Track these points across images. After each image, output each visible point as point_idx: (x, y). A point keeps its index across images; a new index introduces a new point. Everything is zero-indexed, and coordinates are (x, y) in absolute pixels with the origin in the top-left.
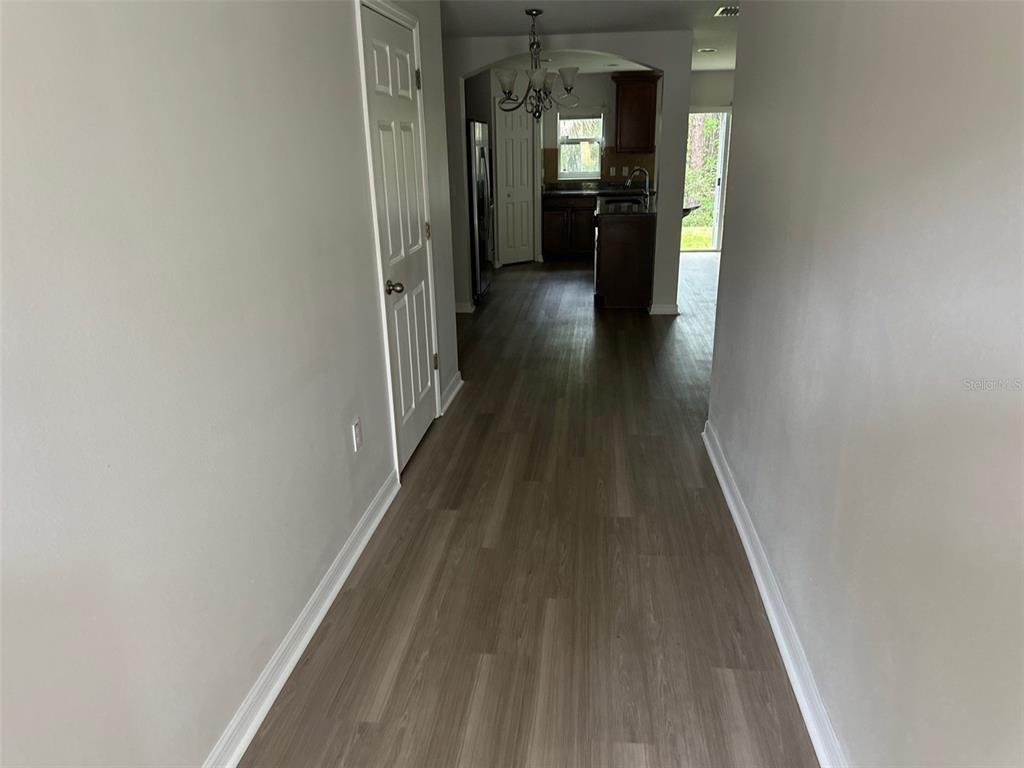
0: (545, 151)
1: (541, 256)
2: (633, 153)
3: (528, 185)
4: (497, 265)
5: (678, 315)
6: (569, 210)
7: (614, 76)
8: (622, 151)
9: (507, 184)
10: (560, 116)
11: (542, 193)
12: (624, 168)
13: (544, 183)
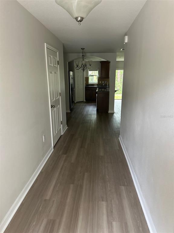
0: (86, 78)
1: (85, 100)
2: (105, 78)
3: (82, 85)
4: (75, 102)
5: (114, 113)
6: (91, 90)
7: (100, 62)
8: (102, 78)
9: (77, 85)
10: (89, 70)
11: (85, 87)
12: (103, 81)
13: (86, 84)
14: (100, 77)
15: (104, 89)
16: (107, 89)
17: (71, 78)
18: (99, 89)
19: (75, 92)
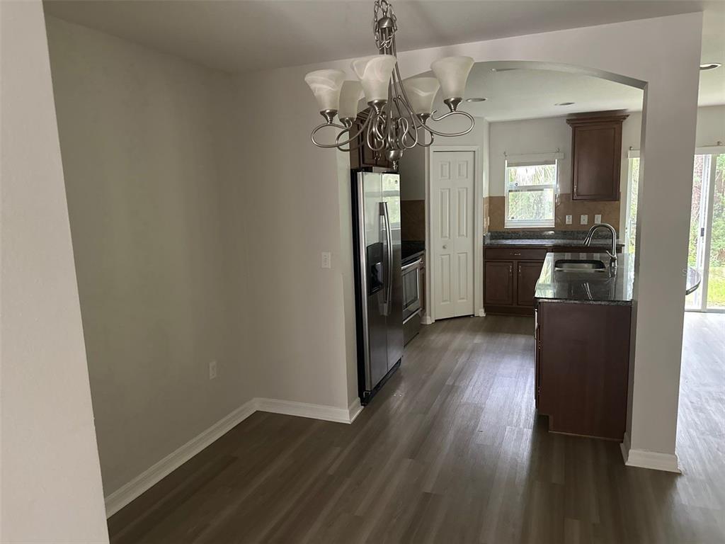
1: (483, 310)
2: (594, 200)
3: (467, 236)
4: (429, 320)
5: (680, 474)
6: (516, 262)
7: (570, 118)
8: (579, 198)
9: (442, 236)
10: (508, 164)
11: (484, 244)
12: (582, 216)
13: (489, 232)
14: (569, 191)
15: (591, 265)
16: (607, 266)
17: (378, 213)
18: (558, 265)
19: (425, 271)
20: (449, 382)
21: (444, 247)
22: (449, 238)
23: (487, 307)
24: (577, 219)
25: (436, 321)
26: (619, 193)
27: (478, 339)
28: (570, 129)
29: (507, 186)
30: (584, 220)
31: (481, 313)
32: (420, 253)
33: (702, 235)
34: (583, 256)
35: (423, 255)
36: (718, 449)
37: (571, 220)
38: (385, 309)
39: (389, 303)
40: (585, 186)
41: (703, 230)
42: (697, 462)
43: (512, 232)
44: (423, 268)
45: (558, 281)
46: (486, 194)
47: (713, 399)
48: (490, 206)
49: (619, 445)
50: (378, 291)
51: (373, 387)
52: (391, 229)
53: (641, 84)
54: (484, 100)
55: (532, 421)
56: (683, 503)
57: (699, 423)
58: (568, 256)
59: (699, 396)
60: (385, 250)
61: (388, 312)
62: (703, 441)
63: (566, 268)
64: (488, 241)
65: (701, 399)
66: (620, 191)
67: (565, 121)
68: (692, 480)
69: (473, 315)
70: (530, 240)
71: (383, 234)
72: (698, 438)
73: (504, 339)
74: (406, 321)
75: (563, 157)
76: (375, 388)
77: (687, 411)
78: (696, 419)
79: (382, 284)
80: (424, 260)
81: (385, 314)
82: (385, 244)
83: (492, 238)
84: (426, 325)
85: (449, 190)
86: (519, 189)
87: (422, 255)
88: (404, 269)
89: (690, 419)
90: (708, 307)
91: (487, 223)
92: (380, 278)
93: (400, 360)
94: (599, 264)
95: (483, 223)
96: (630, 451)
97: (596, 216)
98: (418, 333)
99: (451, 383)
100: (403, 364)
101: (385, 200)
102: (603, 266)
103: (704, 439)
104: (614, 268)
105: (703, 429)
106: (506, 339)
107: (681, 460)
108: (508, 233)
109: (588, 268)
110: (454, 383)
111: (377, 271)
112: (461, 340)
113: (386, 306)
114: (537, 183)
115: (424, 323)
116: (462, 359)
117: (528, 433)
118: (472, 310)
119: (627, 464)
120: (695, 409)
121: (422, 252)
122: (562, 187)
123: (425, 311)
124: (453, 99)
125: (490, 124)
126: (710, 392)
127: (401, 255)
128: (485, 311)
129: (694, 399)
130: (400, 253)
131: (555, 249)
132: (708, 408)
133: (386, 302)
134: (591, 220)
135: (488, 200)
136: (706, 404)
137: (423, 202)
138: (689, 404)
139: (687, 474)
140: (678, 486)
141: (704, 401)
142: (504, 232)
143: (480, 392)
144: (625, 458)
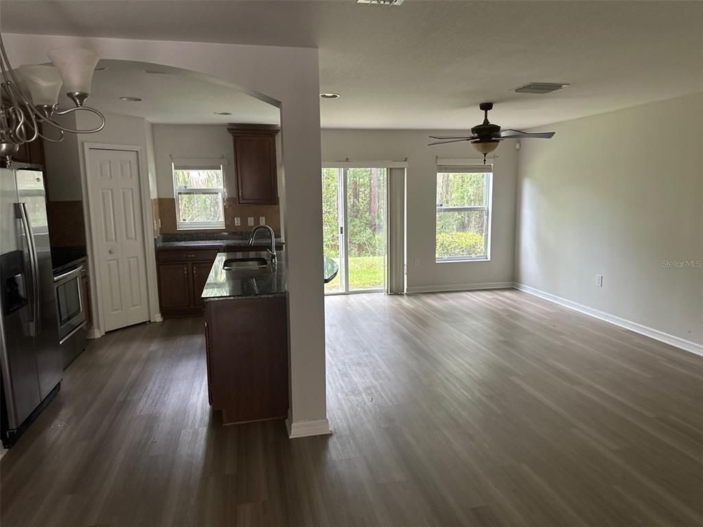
0: (160, 201)
1: (159, 315)
2: (257, 204)
3: (136, 239)
4: (98, 334)
5: (331, 435)
6: (190, 264)
7: (230, 127)
8: (245, 202)
9: (107, 240)
10: (175, 167)
11: (156, 246)
12: (249, 218)
13: (161, 234)
14: (235, 195)
15: (256, 263)
16: (269, 262)
17: (12, 215)
18: (228, 264)
19: (89, 281)
20: (120, 398)
21: (110, 252)
22: (116, 241)
23: (164, 311)
24: (244, 221)
25: (106, 333)
26: (278, 198)
27: (154, 346)
28: (231, 137)
29: (176, 189)
30: (251, 221)
31: (158, 318)
32: (80, 260)
33: (342, 233)
34: (252, 254)
35: (85, 263)
36: (357, 405)
37: (239, 222)
38: (32, 329)
39: (37, 322)
40: (249, 191)
41: (342, 228)
42: (343, 420)
43: (185, 234)
44: (85, 276)
45: (233, 279)
46: (154, 195)
47: (354, 364)
48: (159, 207)
49: (284, 422)
50: (19, 308)
51: (20, 423)
52: (32, 235)
53: (277, 103)
54: (140, 100)
55: (207, 418)
56: (334, 459)
57: (344, 386)
58: (239, 255)
59: (344, 363)
60: (26, 259)
61: (37, 331)
62: (347, 401)
63: (234, 266)
64: (160, 244)
65: (345, 366)
66: (279, 195)
67: (226, 130)
68: (340, 437)
69: (150, 321)
70: (203, 242)
71: (21, 240)
72: (344, 400)
73: (181, 342)
74: (64, 340)
75: (227, 163)
76: (22, 424)
77: (336, 378)
78: (342, 384)
79: (26, 300)
80: (86, 267)
81: (33, 333)
82: (26, 251)
83: (165, 240)
84: (94, 339)
85: (112, 190)
86: (190, 192)
87: (85, 261)
88: (58, 280)
89: (337, 384)
90: (350, 290)
91: (157, 225)
92: (22, 292)
93: (59, 384)
94: (262, 261)
95: (153, 226)
96: (293, 425)
97: (261, 218)
98: (84, 350)
99: (122, 399)
100: (64, 388)
101: (21, 200)
102: (266, 263)
103: (348, 400)
104: (274, 264)
105: (347, 391)
106: (183, 342)
107: (332, 421)
108: (181, 235)
109: (254, 265)
110: (126, 397)
111: (17, 285)
112: (136, 349)
113: (32, 325)
114: (210, 187)
115: (93, 337)
116: (135, 371)
117: (203, 431)
118: (147, 315)
119: (290, 437)
120: (342, 375)
121: (84, 258)
122: (229, 191)
123: (92, 324)
124: (77, 93)
125: (153, 125)
126: (352, 359)
127: (51, 264)
128: (163, 315)
129: (341, 367)
130: (50, 262)
131: (226, 249)
132: (351, 372)
133: (33, 321)
134: (257, 221)
135: (157, 201)
136: (349, 369)
137: (81, 202)
138: (337, 372)
139: (336, 433)
140: (330, 446)
141: (348, 367)
142: (177, 234)
143: (155, 401)
144: (289, 432)
